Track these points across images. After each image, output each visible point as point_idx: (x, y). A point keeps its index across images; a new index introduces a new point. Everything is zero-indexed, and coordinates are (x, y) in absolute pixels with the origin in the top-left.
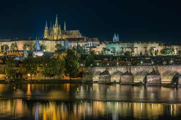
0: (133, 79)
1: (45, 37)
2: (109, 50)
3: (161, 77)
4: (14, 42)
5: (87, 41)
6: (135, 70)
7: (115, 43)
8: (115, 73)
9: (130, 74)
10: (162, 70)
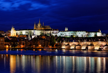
0: (81, 47)
1: (35, 29)
2: (63, 35)
3: (95, 47)
4: (21, 31)
5: (54, 30)
6: (82, 44)
7: (66, 31)
8: (72, 45)
9: (80, 45)
10: (95, 43)
